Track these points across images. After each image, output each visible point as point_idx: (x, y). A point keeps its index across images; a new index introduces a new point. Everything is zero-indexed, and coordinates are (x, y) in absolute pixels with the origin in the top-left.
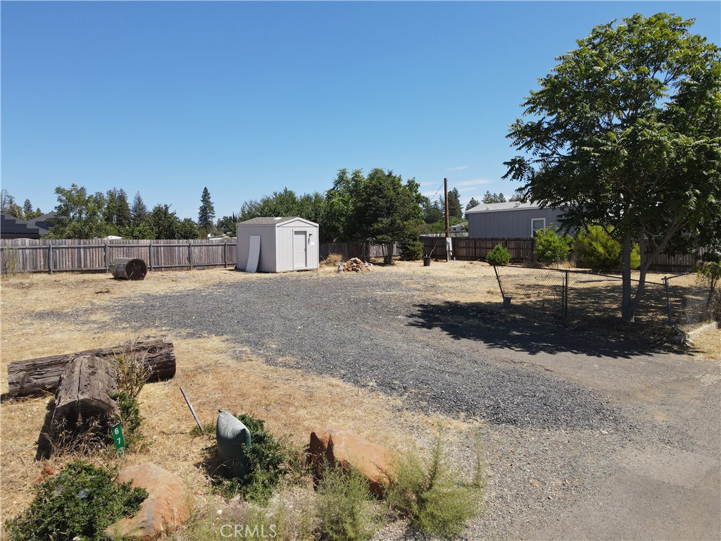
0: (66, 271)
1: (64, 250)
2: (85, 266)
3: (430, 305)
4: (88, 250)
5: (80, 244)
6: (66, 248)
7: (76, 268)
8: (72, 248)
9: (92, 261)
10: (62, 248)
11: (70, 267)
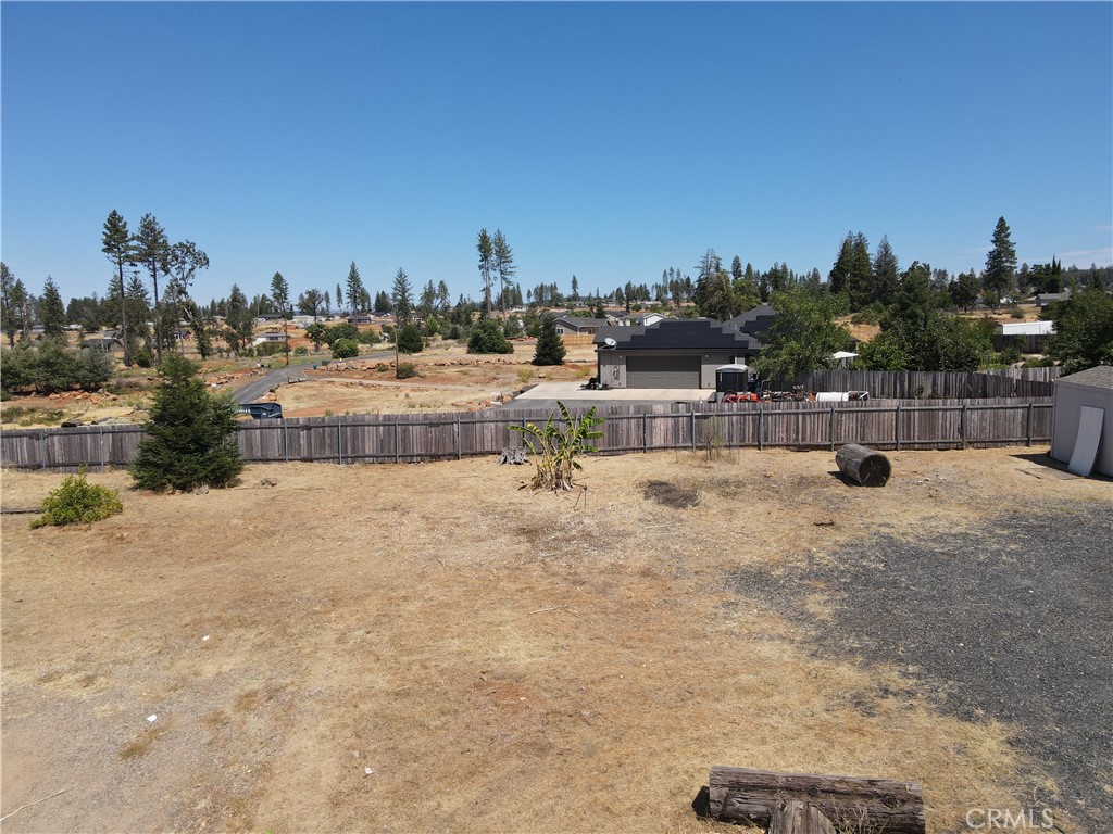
0: (779, 446)
1: (778, 417)
2: (804, 439)
4: (808, 417)
6: (780, 414)
7: (791, 442)
8: (788, 414)
9: (812, 433)
10: (776, 414)
11: (785, 441)
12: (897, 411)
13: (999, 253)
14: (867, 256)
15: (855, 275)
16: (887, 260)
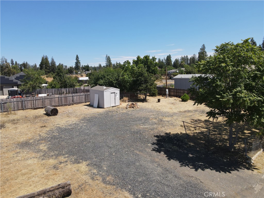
0: (29, 109)
1: (28, 101)
2: (36, 106)
3: (160, 136)
4: (36, 101)
5: (33, 98)
6: (28, 100)
7: (33, 107)
8: (31, 100)
9: (38, 104)
10: (27, 100)
11: (31, 107)
12: (58, 97)
13: (77, 62)
14: (48, 61)
15: (46, 66)
16: (53, 63)
